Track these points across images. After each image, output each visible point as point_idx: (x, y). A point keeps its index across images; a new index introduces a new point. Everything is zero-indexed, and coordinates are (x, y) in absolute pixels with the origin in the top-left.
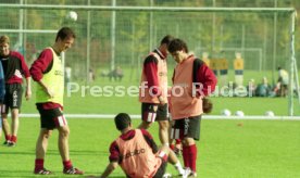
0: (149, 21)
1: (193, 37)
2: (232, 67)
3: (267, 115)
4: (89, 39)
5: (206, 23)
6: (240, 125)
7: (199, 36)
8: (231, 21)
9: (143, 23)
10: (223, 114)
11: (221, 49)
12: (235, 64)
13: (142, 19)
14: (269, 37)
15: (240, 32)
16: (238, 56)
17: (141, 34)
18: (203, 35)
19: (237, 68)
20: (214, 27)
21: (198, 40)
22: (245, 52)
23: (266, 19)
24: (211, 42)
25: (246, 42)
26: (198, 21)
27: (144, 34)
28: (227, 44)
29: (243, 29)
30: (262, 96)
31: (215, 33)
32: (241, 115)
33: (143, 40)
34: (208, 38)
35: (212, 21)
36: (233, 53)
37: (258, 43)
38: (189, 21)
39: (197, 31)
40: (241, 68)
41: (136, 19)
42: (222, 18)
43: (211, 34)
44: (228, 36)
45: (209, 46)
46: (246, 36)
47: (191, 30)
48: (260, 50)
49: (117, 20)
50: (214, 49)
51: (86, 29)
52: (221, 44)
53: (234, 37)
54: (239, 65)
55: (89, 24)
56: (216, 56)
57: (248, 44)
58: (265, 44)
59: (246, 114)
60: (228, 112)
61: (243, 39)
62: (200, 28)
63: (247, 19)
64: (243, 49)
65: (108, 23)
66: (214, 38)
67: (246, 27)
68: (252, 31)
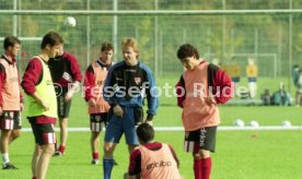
0: (153, 25)
1: (202, 42)
2: (245, 75)
3: (284, 125)
4: (89, 46)
5: (215, 27)
6: (254, 136)
7: (208, 41)
8: (243, 25)
9: (146, 28)
10: (236, 124)
11: (233, 55)
12: (248, 71)
13: (147, 23)
14: (284, 41)
15: (253, 36)
16: (251, 62)
17: (146, 40)
18: (213, 40)
19: (250, 75)
20: (224, 31)
21: (207, 45)
22: (259, 58)
23: (280, 22)
24: (221, 48)
25: (259, 47)
26: (207, 25)
27: (148, 40)
28: (239, 49)
29: (256, 34)
30: (278, 105)
31: (225, 37)
32: (255, 125)
33: (148, 46)
34: (218, 43)
35: (222, 25)
36: (245, 59)
37: (271, 48)
38: (197, 25)
39: (206, 37)
40: (255, 75)
41: (140, 24)
42: (232, 21)
43: (221, 39)
44: (240, 41)
45: (219, 52)
46: (259, 41)
47: (199, 35)
48: (275, 55)
49: (118, 25)
50: (225, 55)
51: (85, 36)
52: (232, 50)
53: (246, 42)
54: (252, 71)
55: (89, 30)
56: (228, 63)
57: (261, 49)
58: (280, 49)
59: (260, 124)
60: (241, 123)
61: (256, 44)
62: (209, 32)
63: (260, 22)
64: (256, 54)
65: (110, 29)
66: (224, 43)
67: (259, 31)
68: (265, 35)
